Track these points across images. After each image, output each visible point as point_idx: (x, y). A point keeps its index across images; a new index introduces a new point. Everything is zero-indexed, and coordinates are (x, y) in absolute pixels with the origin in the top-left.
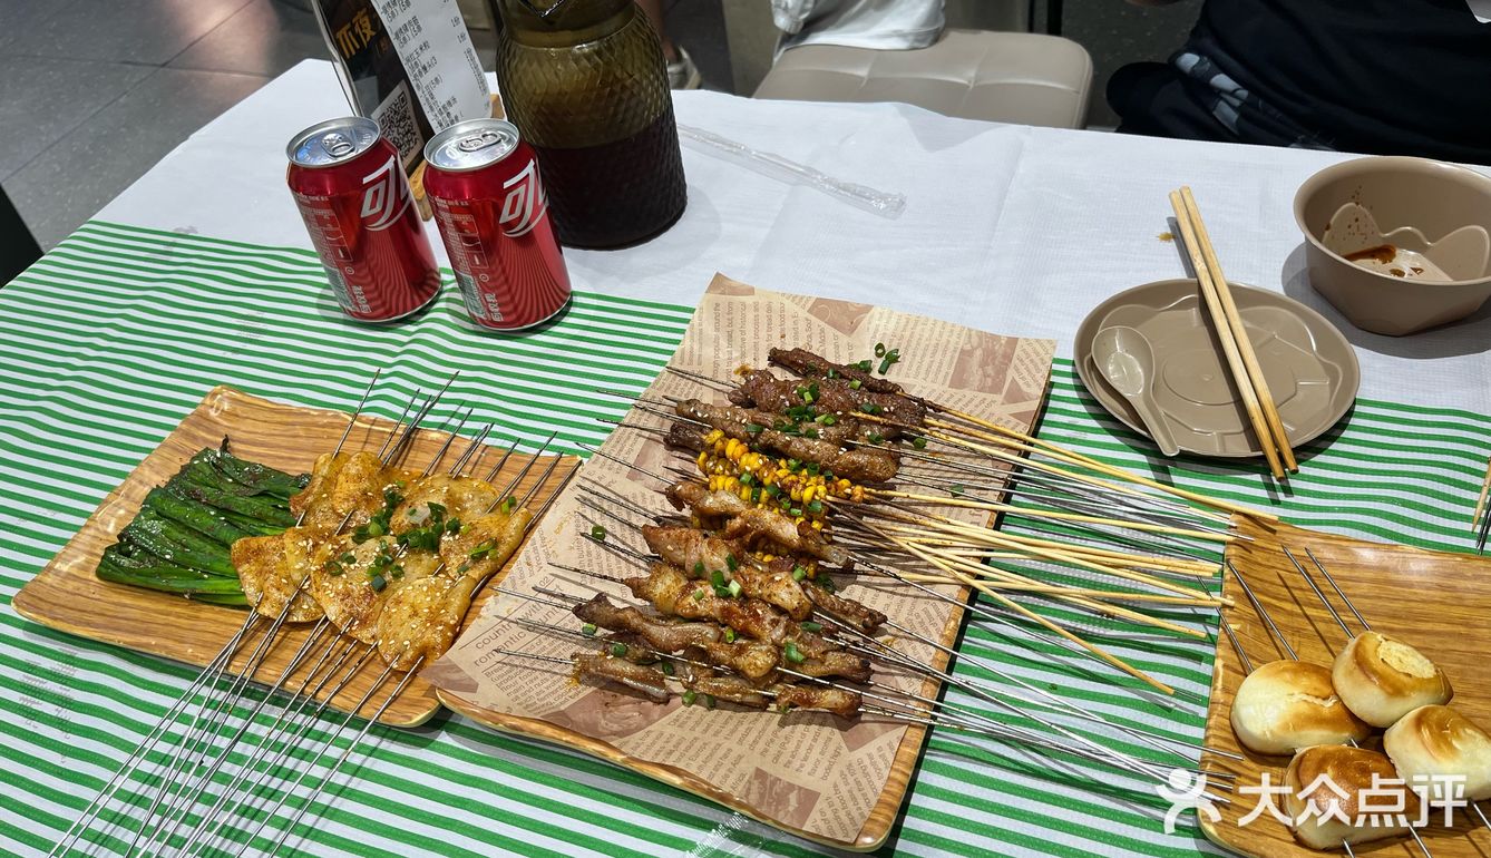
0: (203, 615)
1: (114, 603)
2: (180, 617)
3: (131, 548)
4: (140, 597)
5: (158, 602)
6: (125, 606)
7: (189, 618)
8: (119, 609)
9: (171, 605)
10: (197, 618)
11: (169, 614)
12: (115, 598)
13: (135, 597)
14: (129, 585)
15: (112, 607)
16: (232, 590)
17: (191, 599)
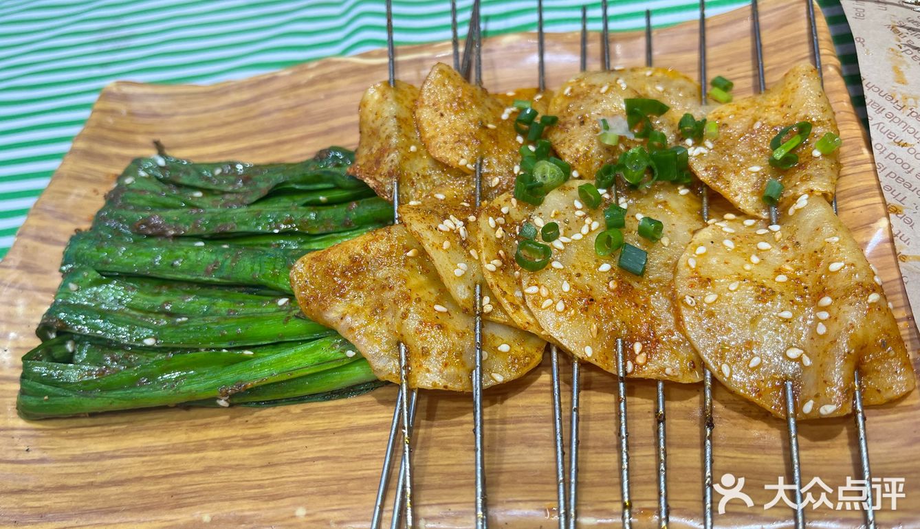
0: (275, 429)
1: (74, 459)
2: (226, 447)
3: (69, 347)
4: (125, 432)
5: (166, 430)
6: (101, 456)
7: (248, 442)
8: (92, 466)
9: (195, 428)
10: (266, 439)
11: (201, 447)
12: (75, 447)
13: (114, 434)
14: (93, 415)
15: (74, 468)
16: (322, 362)
17: (231, 405)
